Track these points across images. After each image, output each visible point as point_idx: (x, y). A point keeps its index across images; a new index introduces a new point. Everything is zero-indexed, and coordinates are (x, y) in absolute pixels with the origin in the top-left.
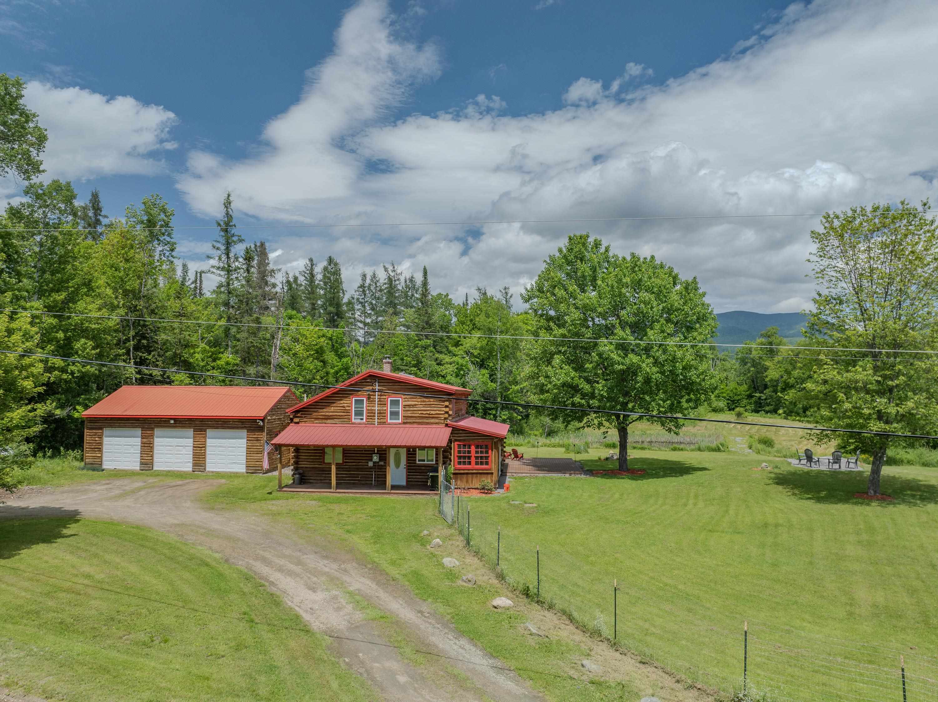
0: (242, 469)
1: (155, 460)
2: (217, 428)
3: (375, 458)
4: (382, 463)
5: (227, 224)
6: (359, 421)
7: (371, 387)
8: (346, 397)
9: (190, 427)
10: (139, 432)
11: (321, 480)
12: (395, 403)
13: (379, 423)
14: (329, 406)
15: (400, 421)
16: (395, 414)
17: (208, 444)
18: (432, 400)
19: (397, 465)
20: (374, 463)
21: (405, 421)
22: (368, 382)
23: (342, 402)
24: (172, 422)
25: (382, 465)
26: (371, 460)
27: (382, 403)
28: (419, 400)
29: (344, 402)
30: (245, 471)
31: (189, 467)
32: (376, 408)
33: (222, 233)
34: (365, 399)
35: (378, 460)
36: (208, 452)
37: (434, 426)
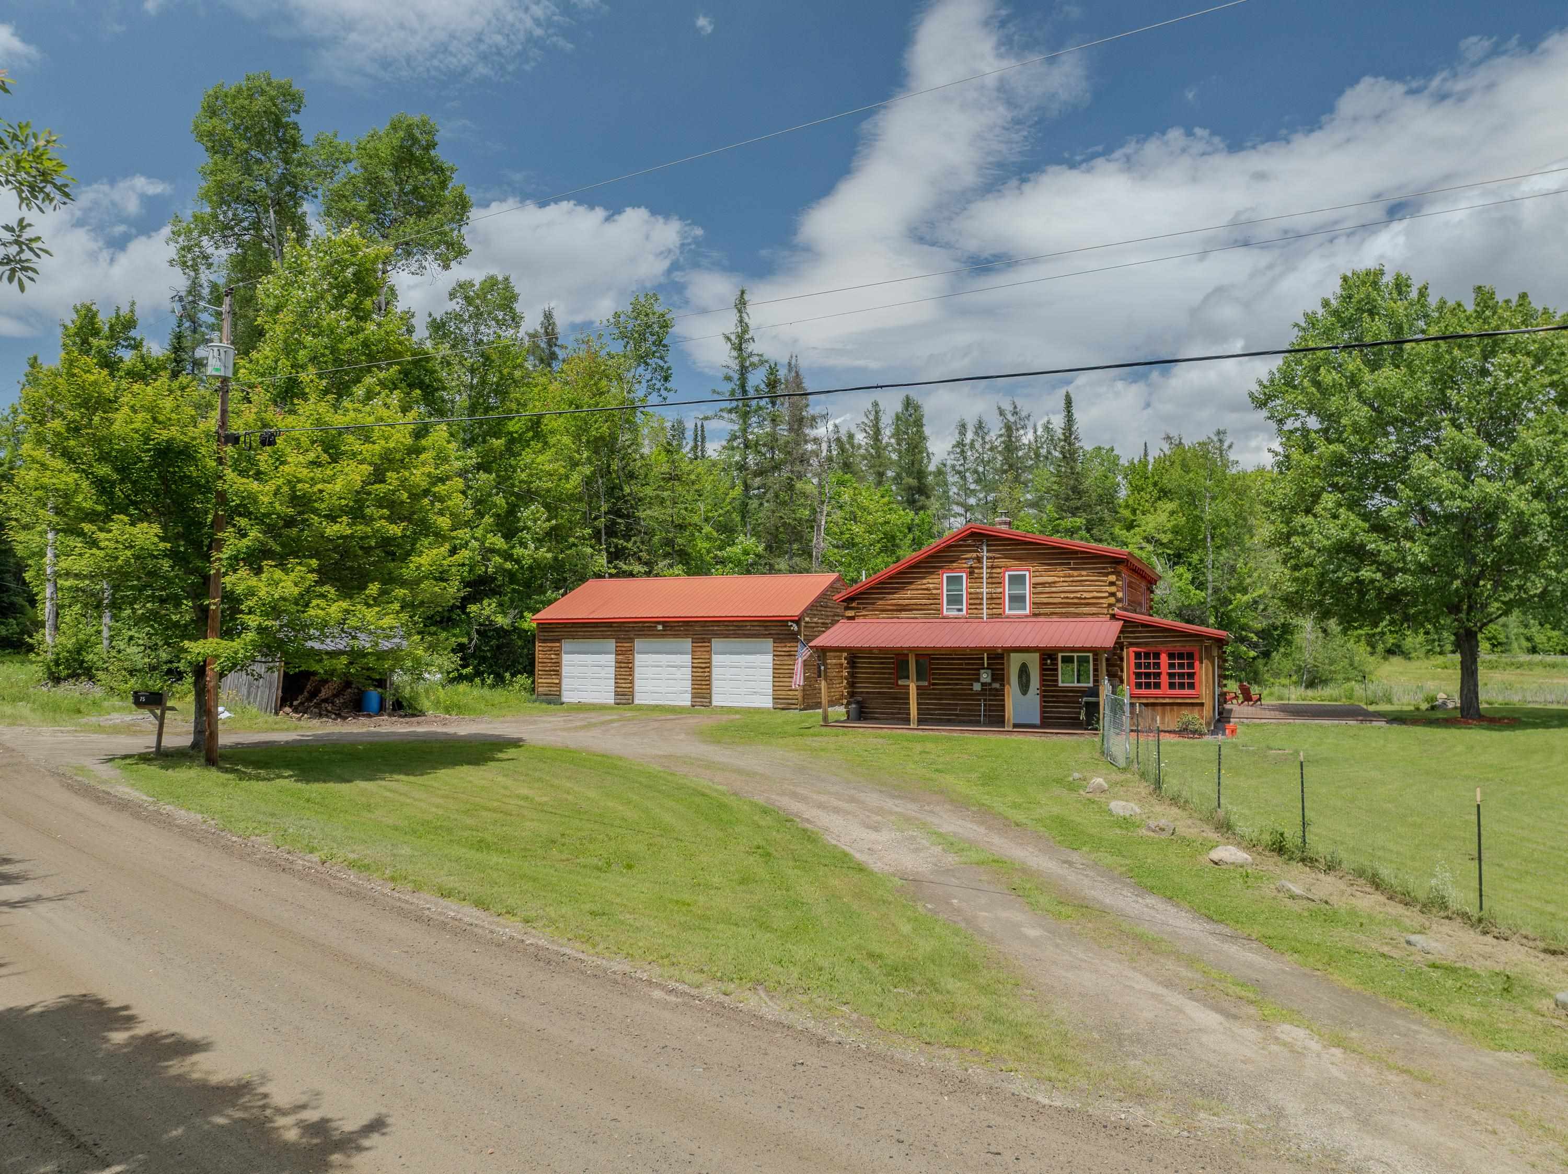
0: (767, 702)
1: (636, 688)
2: (727, 636)
3: (985, 677)
4: (996, 685)
5: (740, 337)
6: (955, 613)
7: (974, 555)
8: (932, 573)
9: (686, 636)
10: (611, 644)
11: (892, 713)
12: (1017, 580)
13: (991, 616)
14: (903, 588)
15: (1027, 612)
16: (1017, 600)
17: (714, 663)
18: (1084, 573)
19: (1024, 687)
20: (983, 684)
21: (1037, 611)
22: (969, 546)
23: (925, 581)
24: (660, 627)
25: (996, 690)
26: (978, 680)
27: (995, 581)
28: (1061, 574)
29: (929, 582)
30: (771, 705)
31: (686, 700)
32: (985, 590)
33: (735, 354)
34: (964, 575)
35: (989, 680)
36: (714, 676)
37: (1090, 619)
